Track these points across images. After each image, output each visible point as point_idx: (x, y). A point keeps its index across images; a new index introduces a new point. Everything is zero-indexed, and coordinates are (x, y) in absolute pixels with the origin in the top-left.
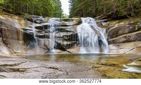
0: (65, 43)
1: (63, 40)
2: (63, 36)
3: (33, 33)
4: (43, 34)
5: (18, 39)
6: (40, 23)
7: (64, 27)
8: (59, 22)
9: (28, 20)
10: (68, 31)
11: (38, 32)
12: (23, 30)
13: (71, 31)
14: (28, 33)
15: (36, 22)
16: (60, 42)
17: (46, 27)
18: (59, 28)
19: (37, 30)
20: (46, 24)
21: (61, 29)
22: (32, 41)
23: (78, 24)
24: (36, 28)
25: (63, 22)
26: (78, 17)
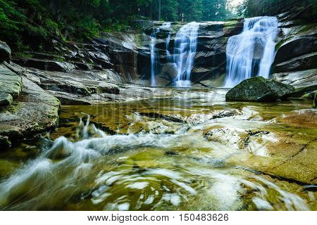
3: (150, 56)
7: (202, 43)
10: (208, 50)
11: (160, 52)
12: (137, 52)
14: (144, 55)
24: (158, 46)
26: (236, 20)
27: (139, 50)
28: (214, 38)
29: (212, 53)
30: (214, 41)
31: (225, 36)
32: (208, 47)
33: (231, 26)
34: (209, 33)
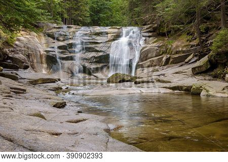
0: (93, 66)
1: (90, 62)
2: (91, 58)
3: (55, 55)
4: (67, 55)
5: (42, 63)
6: (64, 40)
7: (93, 46)
8: (87, 38)
9: (49, 35)
10: (97, 51)
11: (62, 53)
12: (45, 53)
13: (101, 51)
14: (51, 55)
15: (58, 40)
16: (87, 65)
17: (71, 45)
18: (87, 46)
19: (61, 51)
20: (71, 42)
21: (90, 48)
22: (55, 64)
23: (114, 40)
24: (60, 47)
25: (94, 37)
26: (116, 28)
27: (46, 51)
28: (101, 43)
29: (101, 54)
30: (101, 45)
31: (109, 41)
32: (98, 49)
33: (113, 33)
34: (98, 38)
